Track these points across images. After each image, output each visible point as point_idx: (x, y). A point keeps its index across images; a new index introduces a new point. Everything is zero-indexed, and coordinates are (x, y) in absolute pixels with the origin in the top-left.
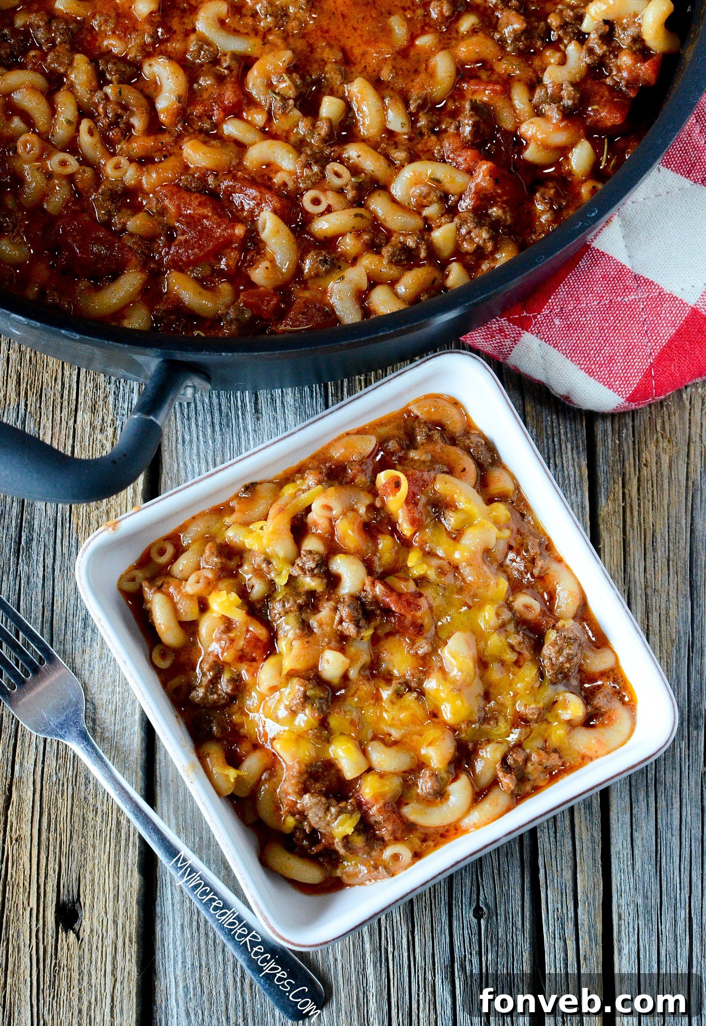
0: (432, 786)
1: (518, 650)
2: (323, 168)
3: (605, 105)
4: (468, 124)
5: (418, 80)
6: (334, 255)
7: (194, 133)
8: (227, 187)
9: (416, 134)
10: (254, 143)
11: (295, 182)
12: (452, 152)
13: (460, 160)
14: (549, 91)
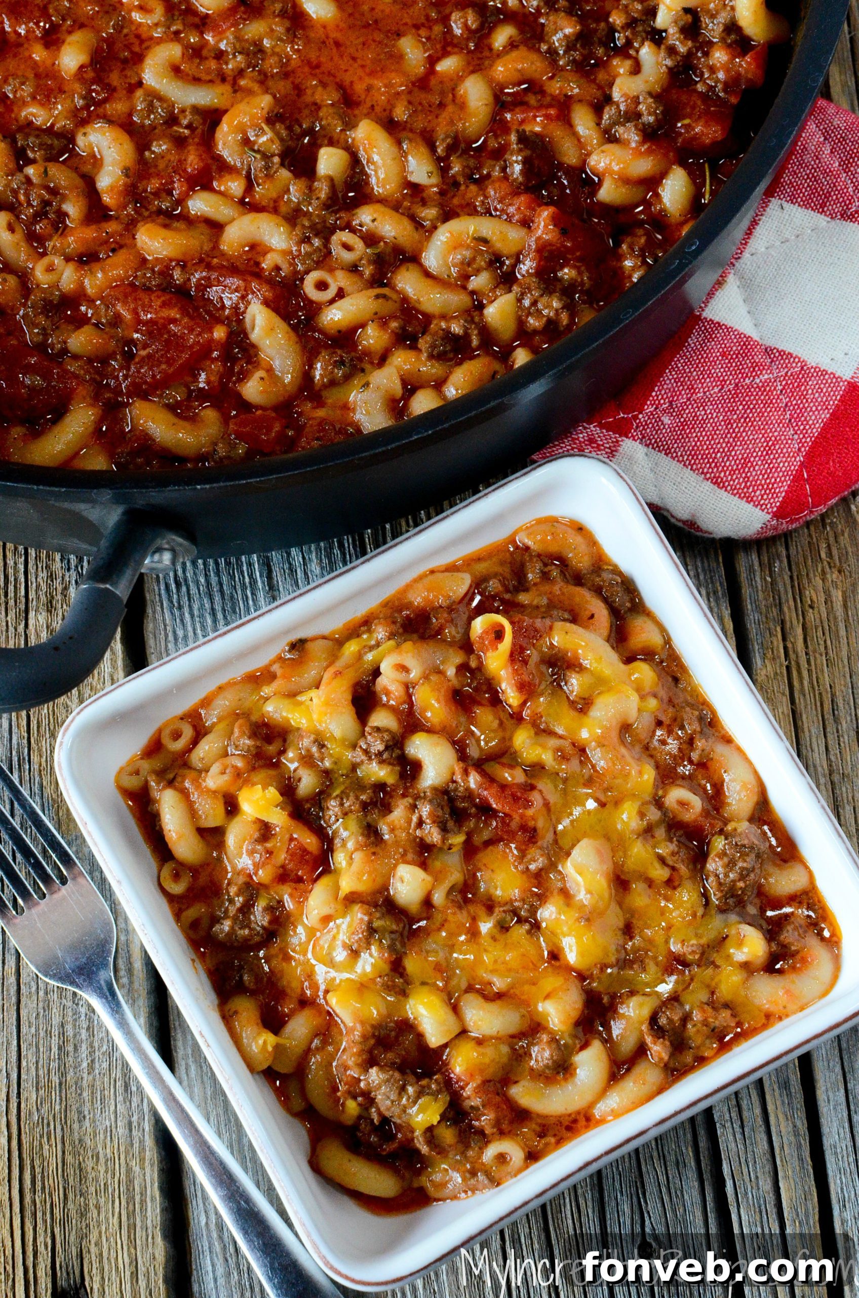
0: (552, 1056)
1: (671, 863)
2: (327, 241)
3: (700, 117)
4: (516, 162)
5: (445, 115)
6: (353, 354)
7: (149, 216)
8: (199, 280)
9: (449, 186)
10: (233, 220)
11: (291, 264)
12: (500, 202)
13: (511, 210)
14: (622, 107)
